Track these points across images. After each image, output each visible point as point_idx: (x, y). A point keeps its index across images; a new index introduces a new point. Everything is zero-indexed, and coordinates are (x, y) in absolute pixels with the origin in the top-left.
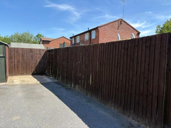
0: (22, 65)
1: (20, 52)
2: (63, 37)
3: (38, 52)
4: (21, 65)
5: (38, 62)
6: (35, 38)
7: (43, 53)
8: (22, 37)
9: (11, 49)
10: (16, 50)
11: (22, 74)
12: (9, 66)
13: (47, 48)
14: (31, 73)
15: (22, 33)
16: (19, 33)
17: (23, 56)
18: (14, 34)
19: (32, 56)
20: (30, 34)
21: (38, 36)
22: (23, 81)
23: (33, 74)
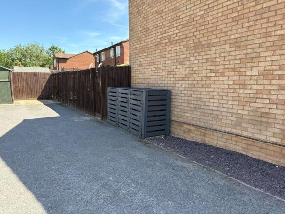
0: (27, 89)
1: (24, 76)
2: (87, 52)
3: (43, 76)
4: (25, 90)
5: (43, 86)
6: (47, 53)
7: (48, 77)
8: (26, 51)
9: (14, 74)
10: (20, 75)
11: (27, 98)
12: (14, 90)
13: (52, 71)
14: (37, 98)
15: (27, 45)
16: (22, 45)
17: (27, 80)
18: (14, 48)
19: (36, 81)
20: (40, 46)
21: (52, 49)
22: (28, 103)
23: (39, 99)
